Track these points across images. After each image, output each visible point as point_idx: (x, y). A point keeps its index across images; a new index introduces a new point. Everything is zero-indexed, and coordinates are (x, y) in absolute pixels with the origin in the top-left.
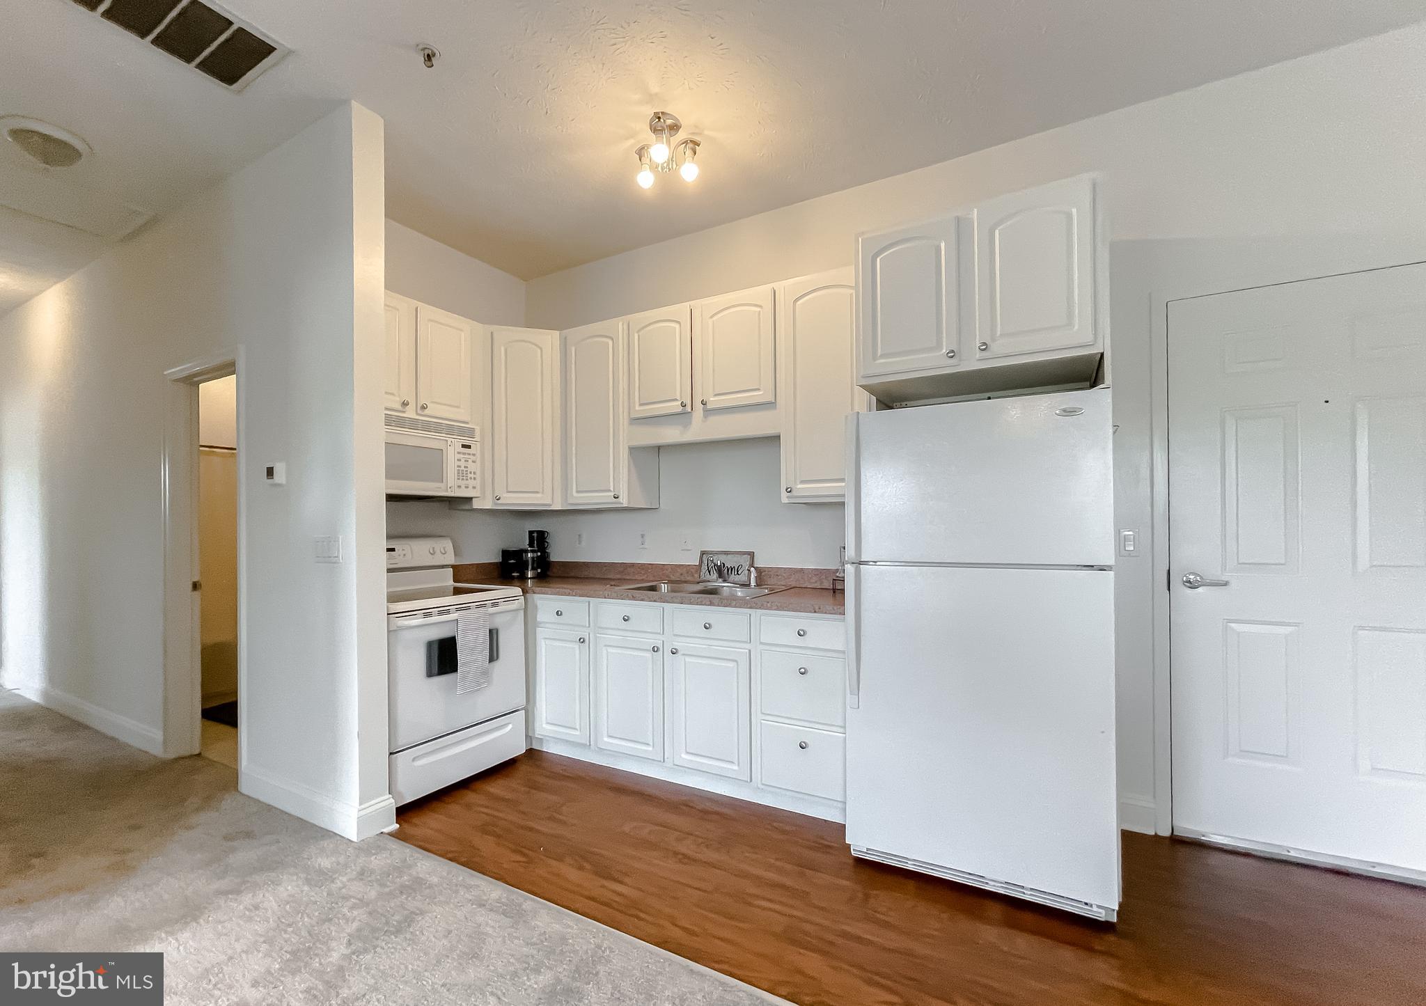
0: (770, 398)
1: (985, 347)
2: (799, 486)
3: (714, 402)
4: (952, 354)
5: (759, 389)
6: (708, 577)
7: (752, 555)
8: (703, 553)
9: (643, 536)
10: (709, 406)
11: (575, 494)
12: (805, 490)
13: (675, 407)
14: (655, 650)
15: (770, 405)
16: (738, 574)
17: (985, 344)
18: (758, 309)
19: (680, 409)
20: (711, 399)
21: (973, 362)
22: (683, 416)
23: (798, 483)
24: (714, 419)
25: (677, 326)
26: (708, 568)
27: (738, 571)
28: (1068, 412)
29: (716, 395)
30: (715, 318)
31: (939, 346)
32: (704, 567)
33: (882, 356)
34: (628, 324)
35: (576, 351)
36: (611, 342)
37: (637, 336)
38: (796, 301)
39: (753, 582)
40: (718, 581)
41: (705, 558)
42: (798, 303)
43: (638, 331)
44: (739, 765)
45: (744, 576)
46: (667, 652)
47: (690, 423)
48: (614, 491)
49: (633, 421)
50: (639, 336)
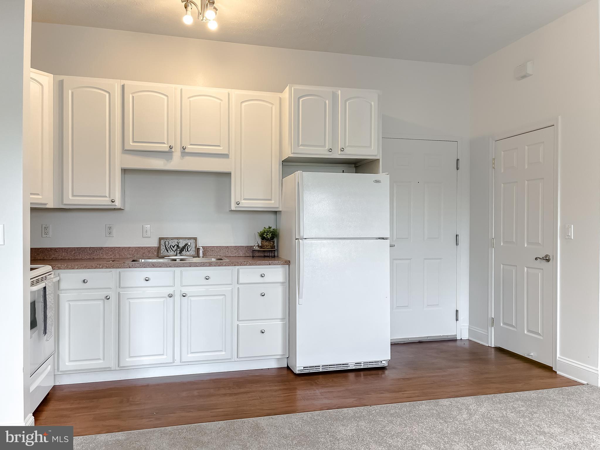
0: (227, 153)
1: (342, 150)
2: (243, 201)
3: (190, 148)
4: (330, 150)
5: (219, 146)
6: (166, 253)
7: (195, 239)
8: (160, 239)
9: (110, 228)
10: (186, 150)
11: (70, 197)
12: (246, 204)
13: (165, 147)
14: (170, 296)
15: (225, 156)
16: (188, 251)
17: (343, 149)
18: (219, 101)
19: (167, 149)
20: (189, 147)
21: (337, 155)
22: (168, 154)
23: (242, 199)
24: (188, 158)
25: (165, 98)
26: (166, 248)
27: (187, 249)
28: (377, 181)
29: (191, 145)
30: (191, 99)
31: (324, 146)
32: (163, 248)
33: (302, 145)
34: (123, 86)
35: (72, 93)
36: (107, 95)
37: (131, 96)
38: (242, 102)
39: (201, 254)
40: (176, 255)
41: (162, 242)
42: (244, 104)
43: (132, 93)
44: (225, 351)
45: (192, 252)
46: (177, 297)
47: (171, 158)
48: (110, 197)
49: (126, 151)
50: (133, 97)
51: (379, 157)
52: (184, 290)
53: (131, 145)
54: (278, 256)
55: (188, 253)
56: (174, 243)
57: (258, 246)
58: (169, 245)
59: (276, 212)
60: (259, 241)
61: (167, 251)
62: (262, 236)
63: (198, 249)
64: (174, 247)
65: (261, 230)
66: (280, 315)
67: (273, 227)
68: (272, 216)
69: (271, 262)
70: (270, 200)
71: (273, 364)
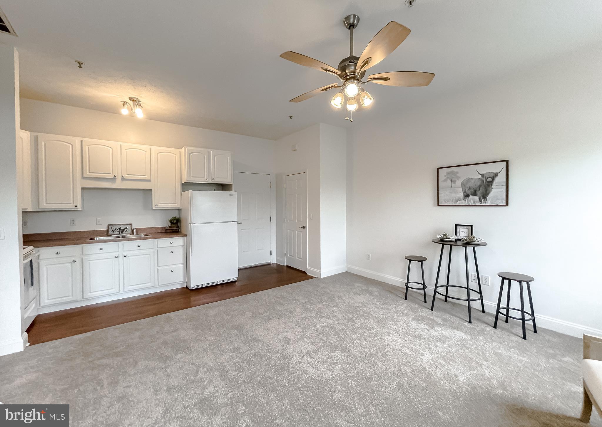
0: (149, 179)
1: (214, 179)
2: (159, 204)
3: (127, 177)
4: (207, 180)
5: (145, 176)
6: (113, 233)
7: (131, 224)
8: (109, 225)
9: (73, 221)
10: (125, 178)
11: (45, 205)
12: (161, 206)
14: (116, 257)
15: (149, 181)
16: (126, 231)
18: (144, 152)
19: (113, 177)
20: (126, 176)
21: (211, 182)
22: (113, 179)
24: (126, 182)
25: (110, 149)
26: (112, 230)
28: (231, 195)
29: (128, 175)
30: (127, 150)
31: (204, 177)
32: (110, 230)
33: (192, 177)
34: (82, 142)
35: (45, 144)
36: (70, 146)
37: (87, 147)
38: (158, 153)
39: (135, 233)
40: (119, 234)
41: (110, 227)
42: (159, 154)
43: (88, 146)
44: (151, 283)
45: (129, 231)
46: (121, 257)
47: (115, 182)
48: (73, 204)
49: (83, 178)
50: (89, 148)
51: (232, 183)
52: (125, 253)
53: (87, 174)
54: (180, 232)
55: (127, 232)
56: (118, 227)
57: (169, 227)
58: (114, 229)
59: (179, 209)
60: (170, 224)
61: (113, 232)
62: (171, 221)
63: (133, 231)
64: (117, 229)
65: (170, 218)
66: (181, 262)
67: (178, 217)
68: (177, 211)
69: (176, 236)
70: (176, 203)
71: (178, 286)
